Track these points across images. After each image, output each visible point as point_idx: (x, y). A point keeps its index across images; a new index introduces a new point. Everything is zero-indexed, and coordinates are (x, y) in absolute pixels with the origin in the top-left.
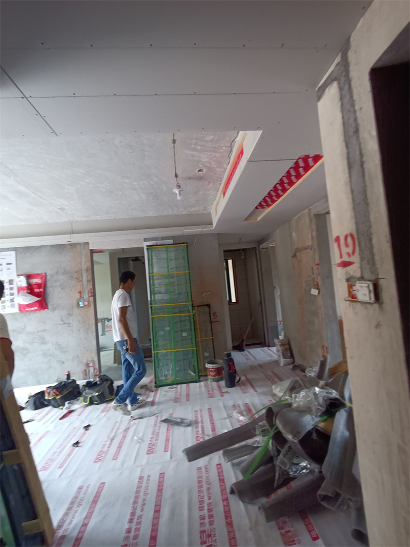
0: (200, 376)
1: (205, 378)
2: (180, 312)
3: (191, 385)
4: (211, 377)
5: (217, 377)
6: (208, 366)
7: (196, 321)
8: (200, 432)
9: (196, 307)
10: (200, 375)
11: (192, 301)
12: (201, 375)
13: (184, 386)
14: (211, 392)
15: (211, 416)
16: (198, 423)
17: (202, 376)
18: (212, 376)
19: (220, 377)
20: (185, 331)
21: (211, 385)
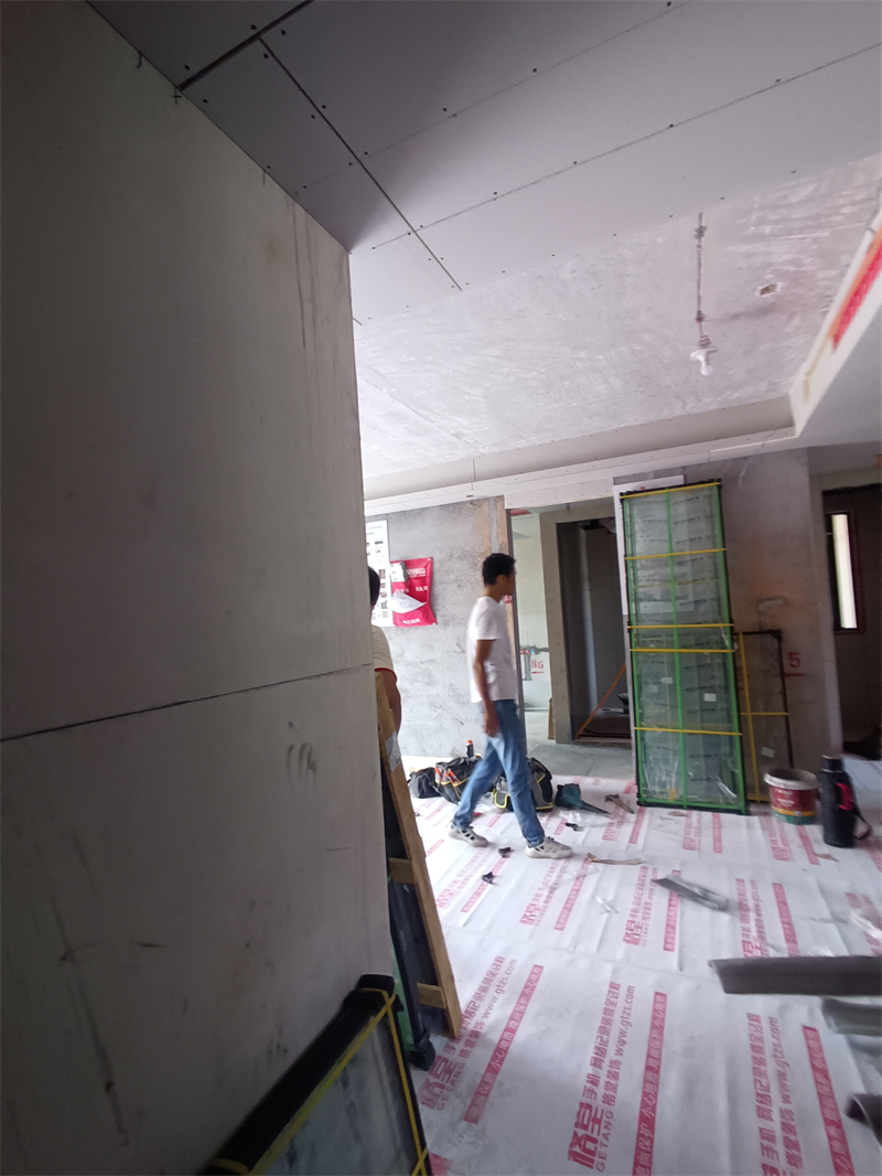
0: (748, 802)
1: (764, 809)
2: (699, 645)
3: (724, 816)
4: (781, 811)
5: (797, 813)
6: (770, 780)
7: (741, 668)
8: (754, 933)
9: (741, 637)
10: (749, 798)
11: (731, 621)
12: (753, 800)
13: (707, 816)
14: (780, 845)
15: (782, 904)
16: (748, 910)
17: (754, 802)
18: (784, 808)
19: (807, 814)
20: (711, 690)
21: (782, 830)
